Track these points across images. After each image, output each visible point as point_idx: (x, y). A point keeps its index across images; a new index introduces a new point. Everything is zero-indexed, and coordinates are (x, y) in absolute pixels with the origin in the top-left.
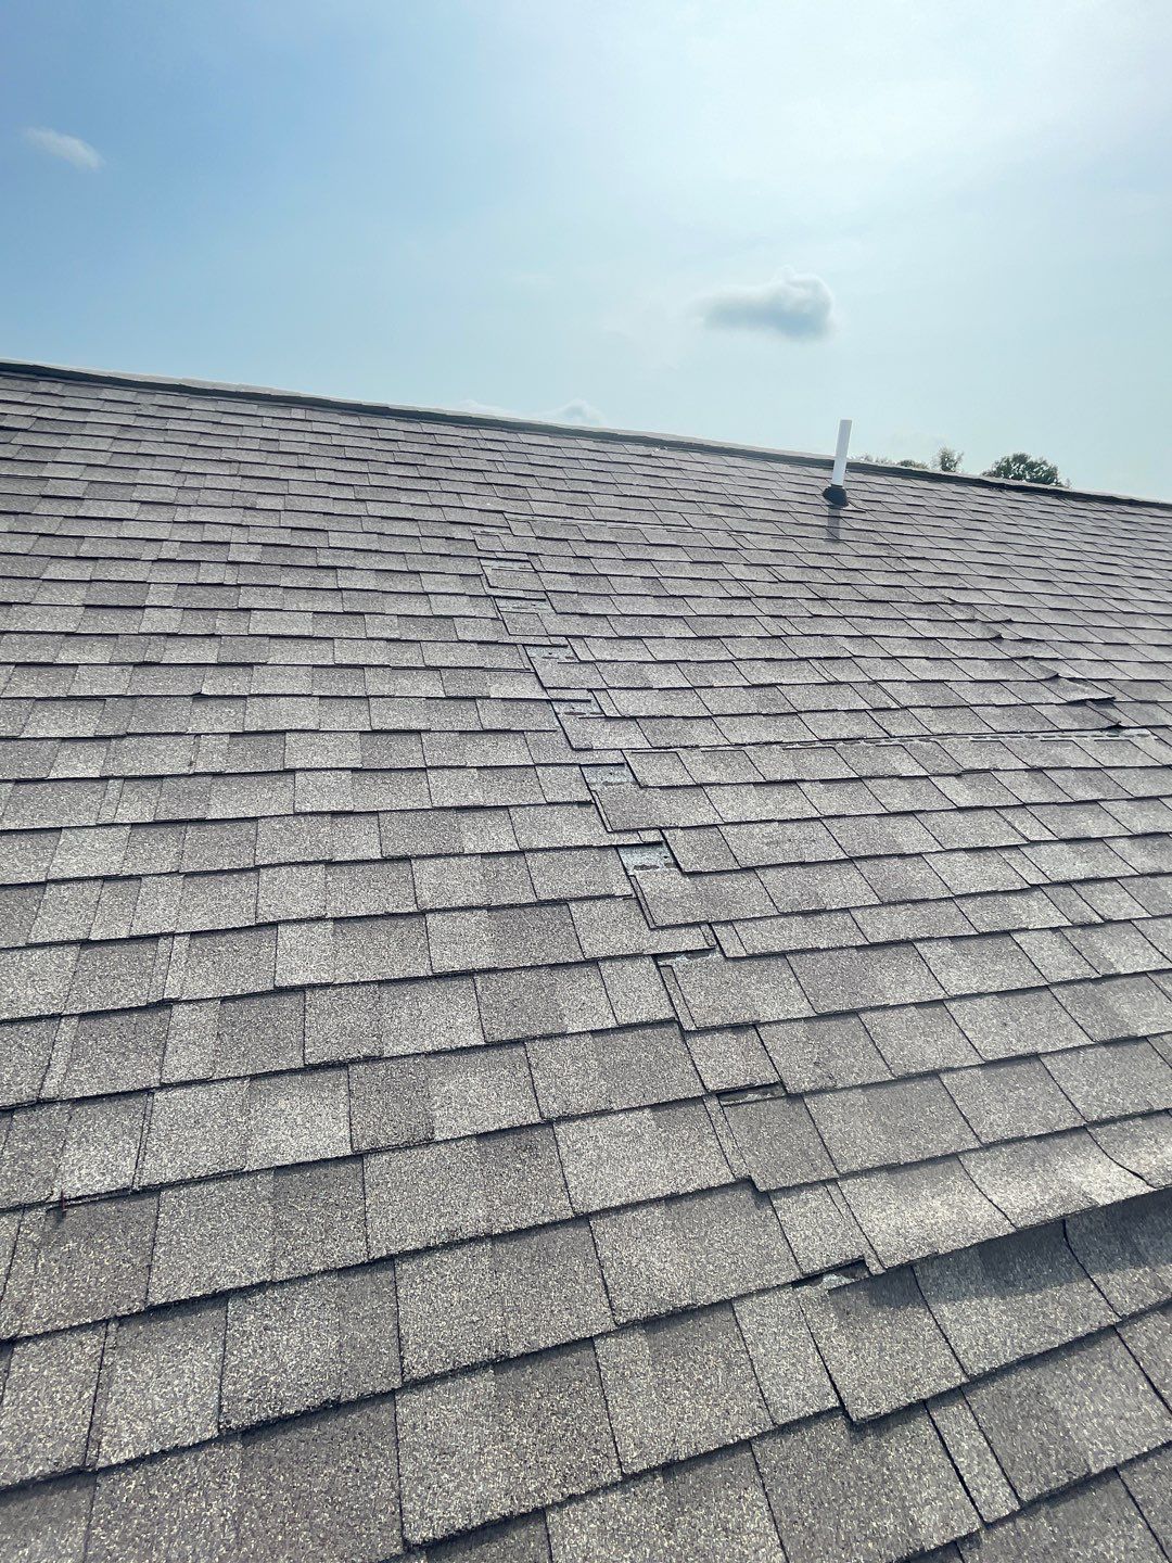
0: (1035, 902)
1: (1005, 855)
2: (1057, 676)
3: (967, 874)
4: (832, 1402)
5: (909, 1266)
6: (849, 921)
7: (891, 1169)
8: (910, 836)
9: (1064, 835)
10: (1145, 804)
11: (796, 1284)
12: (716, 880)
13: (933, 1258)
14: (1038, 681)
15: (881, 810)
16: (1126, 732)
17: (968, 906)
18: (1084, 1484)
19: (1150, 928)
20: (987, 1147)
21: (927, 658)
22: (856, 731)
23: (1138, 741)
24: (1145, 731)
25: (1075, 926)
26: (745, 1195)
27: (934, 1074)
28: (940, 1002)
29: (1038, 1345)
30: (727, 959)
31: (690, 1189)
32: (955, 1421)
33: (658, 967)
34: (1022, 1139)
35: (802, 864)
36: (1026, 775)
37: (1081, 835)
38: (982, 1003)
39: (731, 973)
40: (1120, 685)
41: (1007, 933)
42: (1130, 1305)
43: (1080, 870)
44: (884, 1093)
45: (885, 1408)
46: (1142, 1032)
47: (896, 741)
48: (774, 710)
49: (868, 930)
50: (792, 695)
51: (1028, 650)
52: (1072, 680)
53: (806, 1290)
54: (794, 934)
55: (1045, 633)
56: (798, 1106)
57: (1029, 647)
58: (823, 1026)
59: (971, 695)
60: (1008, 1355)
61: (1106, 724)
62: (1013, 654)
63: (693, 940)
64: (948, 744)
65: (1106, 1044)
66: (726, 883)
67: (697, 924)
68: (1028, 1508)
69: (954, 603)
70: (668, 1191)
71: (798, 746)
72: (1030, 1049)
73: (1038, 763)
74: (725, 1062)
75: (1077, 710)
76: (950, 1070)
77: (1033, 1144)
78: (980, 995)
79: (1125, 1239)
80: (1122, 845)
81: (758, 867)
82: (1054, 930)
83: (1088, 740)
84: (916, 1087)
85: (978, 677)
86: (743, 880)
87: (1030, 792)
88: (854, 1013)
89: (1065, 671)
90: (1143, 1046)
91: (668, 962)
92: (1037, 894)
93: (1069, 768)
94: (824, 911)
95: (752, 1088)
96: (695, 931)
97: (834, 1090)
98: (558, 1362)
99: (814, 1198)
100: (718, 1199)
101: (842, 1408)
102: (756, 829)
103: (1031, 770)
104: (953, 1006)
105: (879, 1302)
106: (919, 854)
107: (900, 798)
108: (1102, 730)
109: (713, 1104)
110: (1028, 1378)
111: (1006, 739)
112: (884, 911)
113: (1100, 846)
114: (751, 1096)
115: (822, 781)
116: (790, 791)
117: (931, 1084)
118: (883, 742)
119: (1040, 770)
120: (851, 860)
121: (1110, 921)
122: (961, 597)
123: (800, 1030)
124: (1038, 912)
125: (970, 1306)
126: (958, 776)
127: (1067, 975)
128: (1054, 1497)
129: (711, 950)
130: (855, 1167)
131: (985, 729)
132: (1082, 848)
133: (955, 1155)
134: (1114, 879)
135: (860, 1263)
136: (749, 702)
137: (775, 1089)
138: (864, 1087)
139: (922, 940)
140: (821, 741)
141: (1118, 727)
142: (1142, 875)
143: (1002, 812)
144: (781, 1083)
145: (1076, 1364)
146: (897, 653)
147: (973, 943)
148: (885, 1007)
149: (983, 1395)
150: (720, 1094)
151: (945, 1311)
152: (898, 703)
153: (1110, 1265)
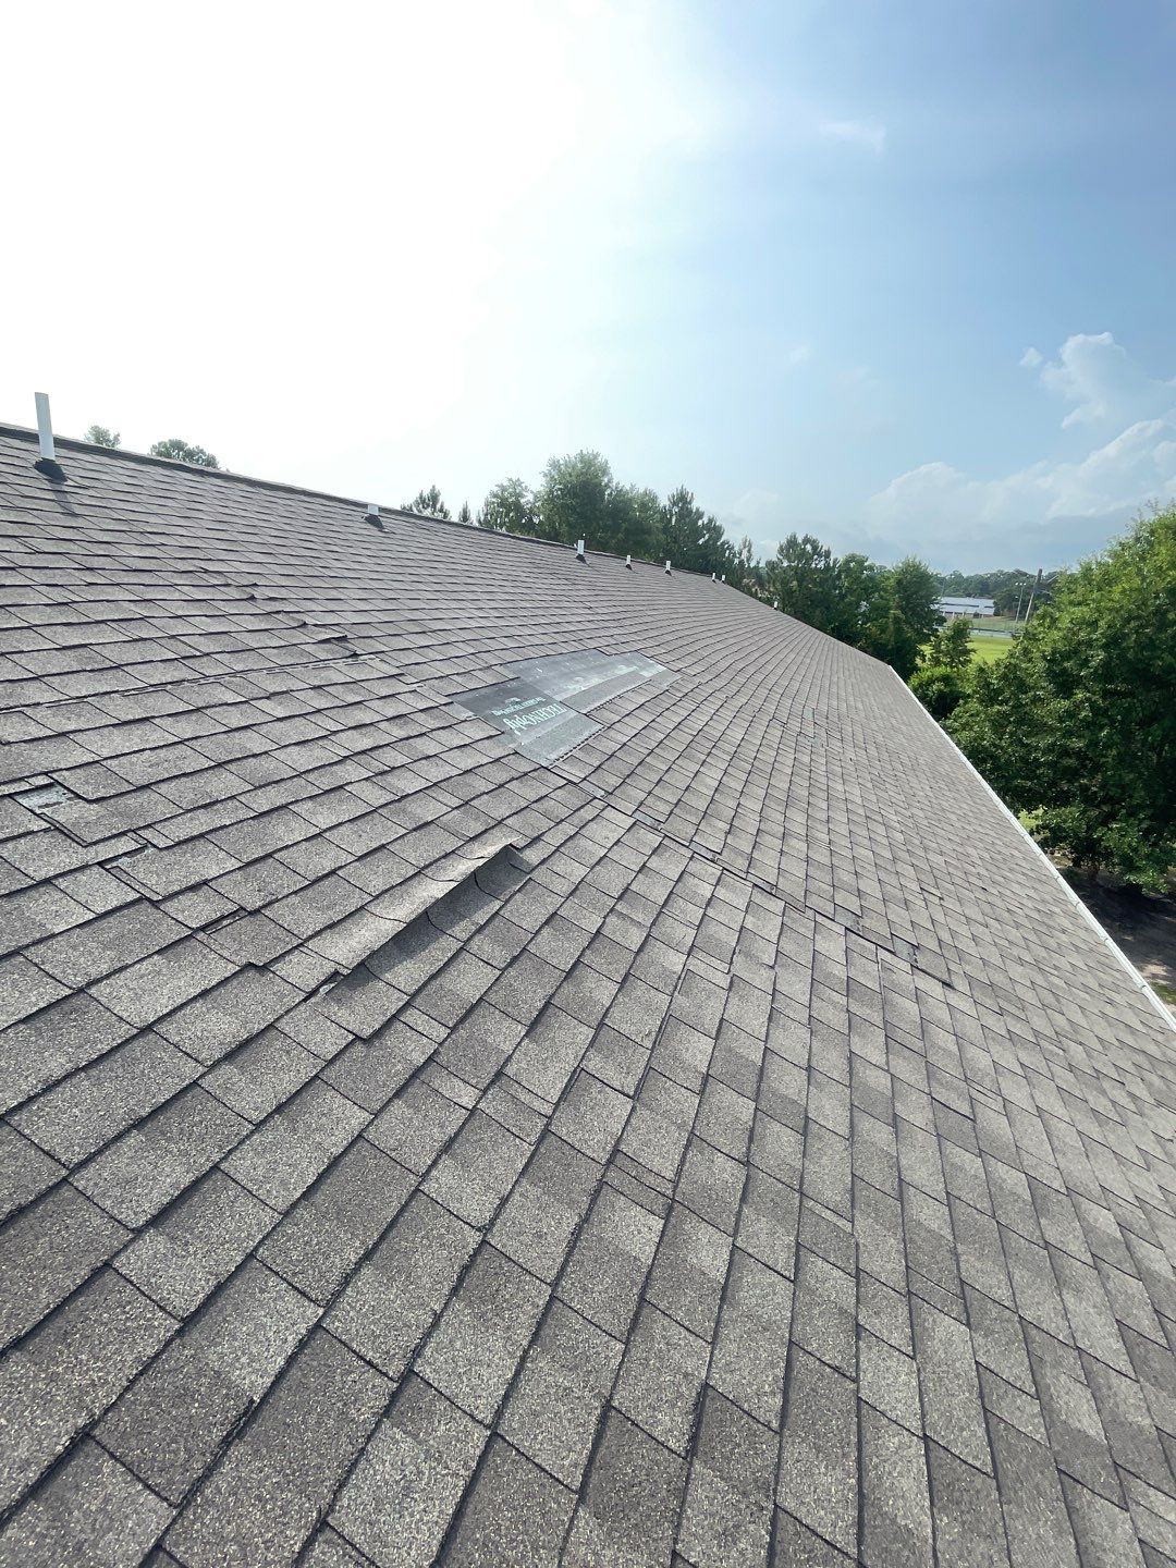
0: (349, 766)
1: (321, 743)
2: (305, 624)
3: (303, 759)
4: (351, 1037)
5: (362, 964)
6: (237, 803)
7: (331, 926)
8: (254, 742)
9: (350, 725)
10: (388, 700)
11: (305, 1000)
12: (122, 801)
13: (373, 954)
14: (293, 628)
15: (225, 729)
16: (362, 658)
17: (311, 777)
18: (473, 1008)
19: (414, 767)
20: (377, 897)
21: (206, 616)
22: (177, 676)
23: (369, 662)
24: (372, 656)
25: (377, 775)
26: (251, 973)
27: (333, 872)
28: (319, 835)
29: (434, 969)
30: (161, 849)
31: (213, 983)
32: (411, 1017)
33: (107, 870)
34: (393, 887)
35: (184, 775)
36: (312, 692)
37: (361, 723)
38: (342, 829)
39: (168, 857)
40: (347, 627)
41: (341, 787)
42: (465, 936)
43: (367, 743)
44: (310, 892)
45: (377, 1027)
46: (430, 819)
47: (212, 680)
48: (96, 666)
49: (255, 806)
50: (106, 651)
51: (277, 606)
52: (315, 625)
53: (313, 1000)
54: (203, 822)
55: (283, 593)
56: (259, 917)
57: (277, 603)
58: (252, 869)
59: (252, 641)
60: (424, 978)
61: (348, 654)
62: (269, 609)
63: (126, 845)
64: (251, 676)
65: (415, 830)
66: (131, 801)
67: (124, 834)
68: (453, 1029)
69: (206, 571)
70: (198, 991)
71: (133, 692)
72: (378, 844)
73: (317, 683)
74: (197, 910)
75: (327, 646)
76: (341, 867)
77: (399, 888)
78: (340, 824)
79: (454, 911)
80: (383, 725)
81: (151, 784)
82: (366, 779)
83: (341, 664)
84: (326, 882)
85: (250, 628)
86: (144, 796)
87: (321, 702)
88: (270, 855)
89: (309, 620)
90: (433, 826)
91: (114, 864)
92: (348, 762)
93: (337, 684)
94: (217, 802)
95: (223, 918)
96: (124, 839)
97: (277, 900)
98: (179, 1104)
99: (295, 957)
100: (235, 982)
101: (358, 1038)
102: (134, 758)
103: (315, 688)
104: (327, 835)
105: (353, 988)
106: (266, 753)
107: (235, 719)
108: (347, 658)
109: (201, 936)
110: (436, 983)
111: (289, 670)
112: (259, 792)
113: (372, 728)
114: (225, 923)
115: (169, 715)
116: (146, 727)
117: (333, 879)
118: (202, 681)
119: (320, 687)
120: (220, 765)
121: (394, 768)
122: (211, 567)
123: (238, 876)
124: (351, 772)
125: (399, 969)
126: (268, 698)
127: (383, 801)
128: (462, 1020)
129: (144, 848)
130: (310, 933)
131: (272, 665)
132: (364, 731)
133: (362, 908)
134: (388, 745)
135: (336, 973)
136: (68, 661)
137: (241, 912)
138: (295, 892)
139: (292, 803)
140: (152, 686)
141: (355, 655)
142: (401, 740)
143: (308, 717)
144: (242, 908)
145: (453, 971)
146: (180, 613)
147: (323, 798)
148: (287, 847)
149: (418, 1001)
150: (203, 929)
151: (388, 976)
152: (200, 651)
153: (452, 924)
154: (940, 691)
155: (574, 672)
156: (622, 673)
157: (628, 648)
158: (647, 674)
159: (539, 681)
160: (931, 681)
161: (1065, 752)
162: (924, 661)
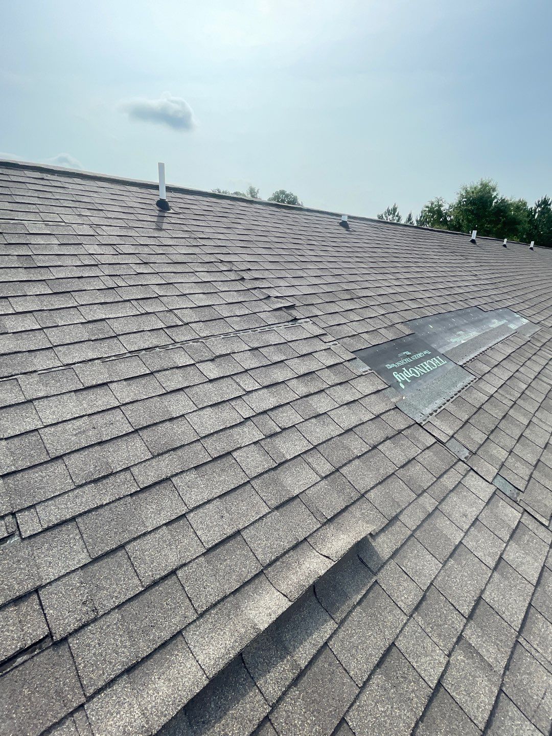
2: (269, 296)
16: (299, 321)
22: (155, 342)
23: (304, 325)
24: (308, 320)
36: (249, 353)
40: (299, 298)
47: (178, 345)
48: (102, 336)
52: (277, 297)
59: (226, 312)
61: (290, 319)
64: (209, 342)
71: (113, 358)
75: (278, 313)
80: (292, 383)
83: (281, 329)
87: (251, 363)
89: (273, 293)
93: (271, 345)
103: (252, 349)
108: (288, 322)
111: (240, 334)
113: (283, 386)
115: (126, 380)
118: (171, 347)
119: (257, 349)
126: (212, 360)
131: (231, 331)
140: (130, 352)
141: (295, 319)
152: (183, 321)
155: (456, 327)
156: (494, 326)
157: (501, 305)
158: (513, 327)
159: (429, 335)
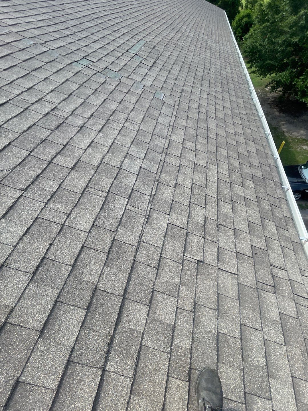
154: (246, 22)
160: (243, 17)
161: (289, 44)
162: (242, 8)
